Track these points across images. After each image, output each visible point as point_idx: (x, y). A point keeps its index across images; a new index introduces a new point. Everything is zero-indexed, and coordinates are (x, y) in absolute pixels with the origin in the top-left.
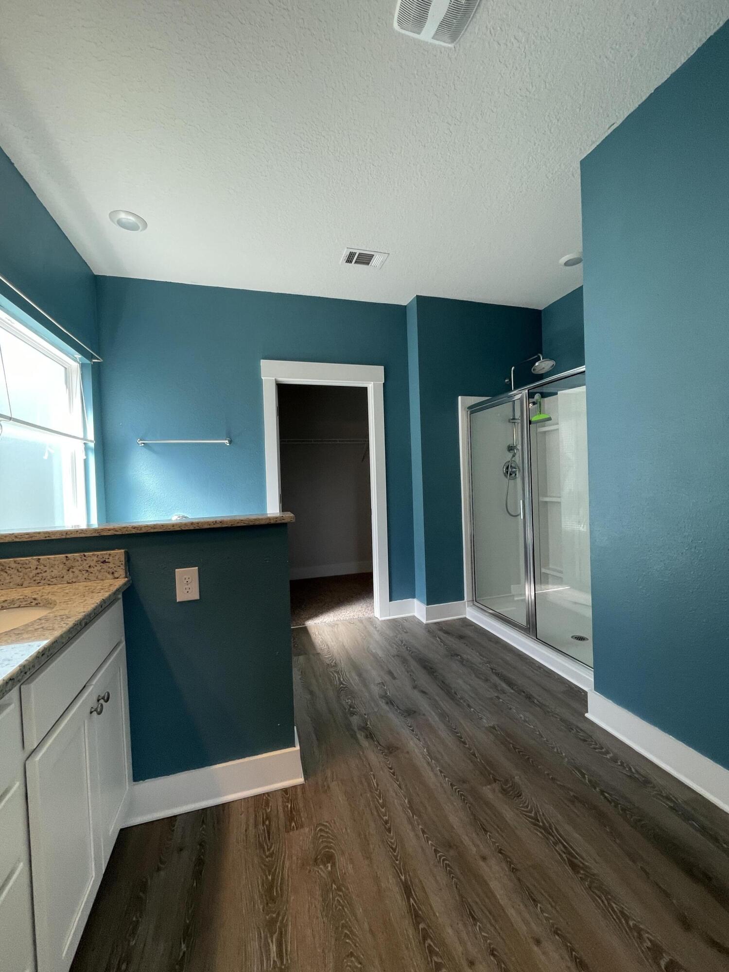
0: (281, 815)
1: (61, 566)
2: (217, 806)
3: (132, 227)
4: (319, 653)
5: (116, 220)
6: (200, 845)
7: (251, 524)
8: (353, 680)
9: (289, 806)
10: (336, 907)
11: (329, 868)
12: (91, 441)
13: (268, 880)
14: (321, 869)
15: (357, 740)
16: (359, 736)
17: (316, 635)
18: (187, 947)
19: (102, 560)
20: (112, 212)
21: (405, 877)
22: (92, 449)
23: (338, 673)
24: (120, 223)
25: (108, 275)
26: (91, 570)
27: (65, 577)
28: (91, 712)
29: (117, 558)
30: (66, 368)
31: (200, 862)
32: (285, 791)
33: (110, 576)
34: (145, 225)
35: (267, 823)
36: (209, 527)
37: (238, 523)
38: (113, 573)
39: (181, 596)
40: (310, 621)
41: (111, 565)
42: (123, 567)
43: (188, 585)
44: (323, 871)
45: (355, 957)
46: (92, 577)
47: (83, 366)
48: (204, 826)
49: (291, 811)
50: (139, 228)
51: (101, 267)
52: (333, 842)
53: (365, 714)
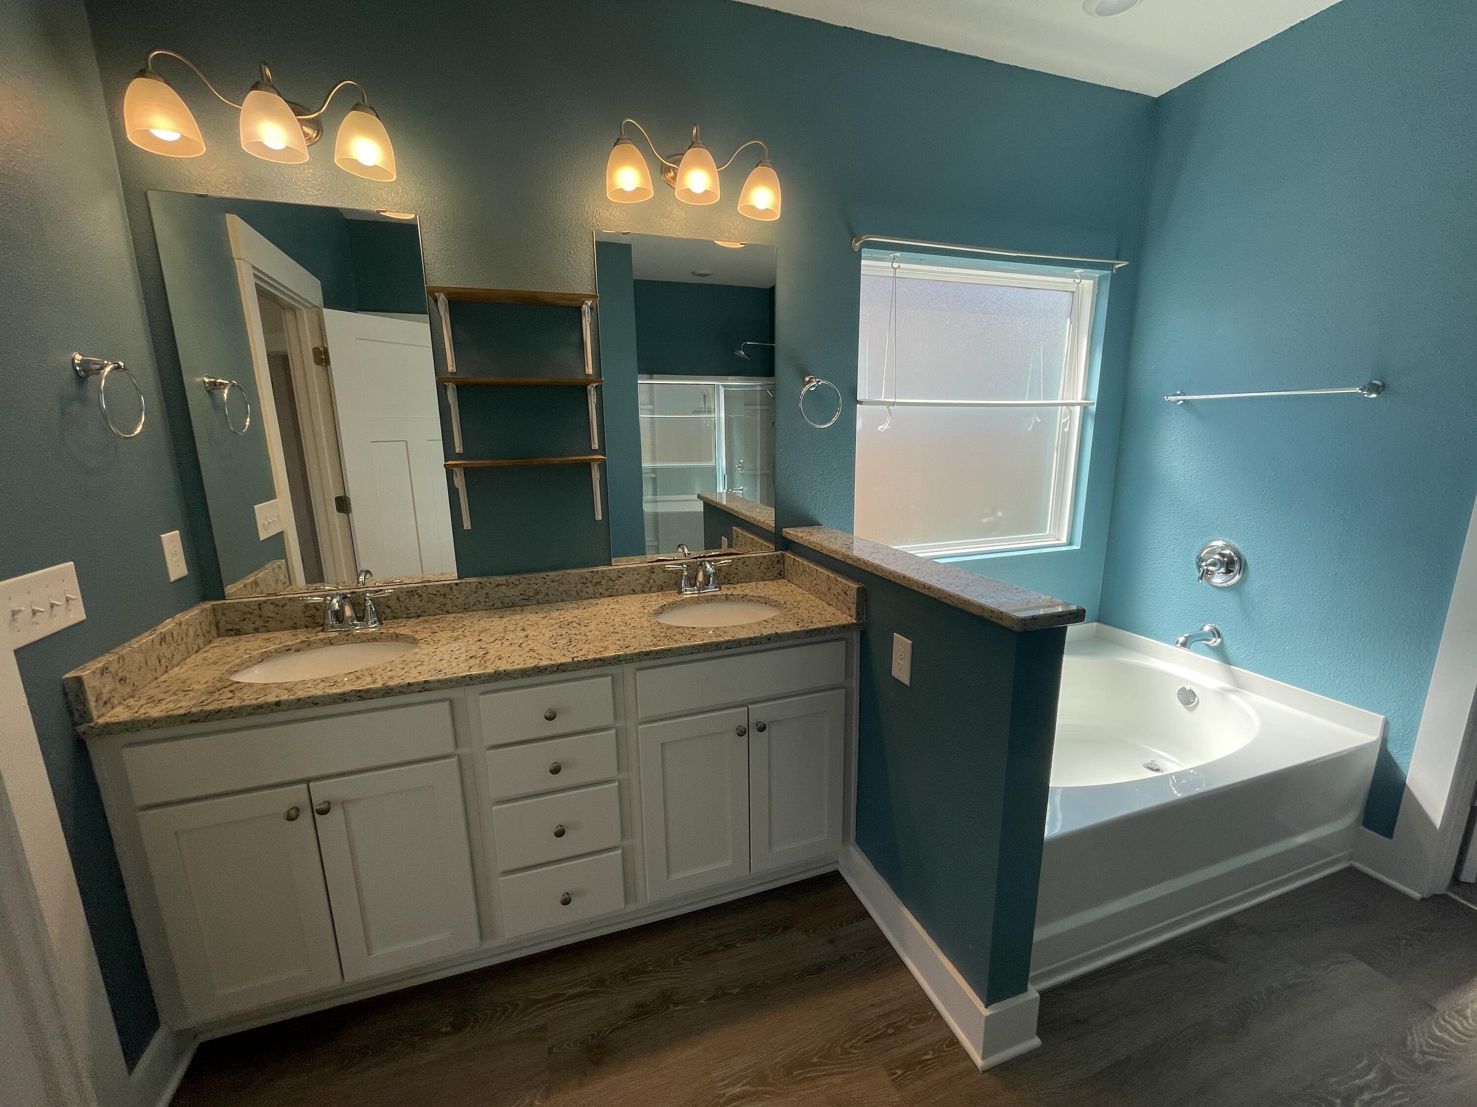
0: (909, 1049)
6: (842, 959)
9: (929, 1056)
12: (1092, 403)
13: (811, 1060)
22: (1092, 416)
28: (735, 731)
30: (1072, 292)
31: (820, 969)
42: (855, 605)
47: (1100, 279)
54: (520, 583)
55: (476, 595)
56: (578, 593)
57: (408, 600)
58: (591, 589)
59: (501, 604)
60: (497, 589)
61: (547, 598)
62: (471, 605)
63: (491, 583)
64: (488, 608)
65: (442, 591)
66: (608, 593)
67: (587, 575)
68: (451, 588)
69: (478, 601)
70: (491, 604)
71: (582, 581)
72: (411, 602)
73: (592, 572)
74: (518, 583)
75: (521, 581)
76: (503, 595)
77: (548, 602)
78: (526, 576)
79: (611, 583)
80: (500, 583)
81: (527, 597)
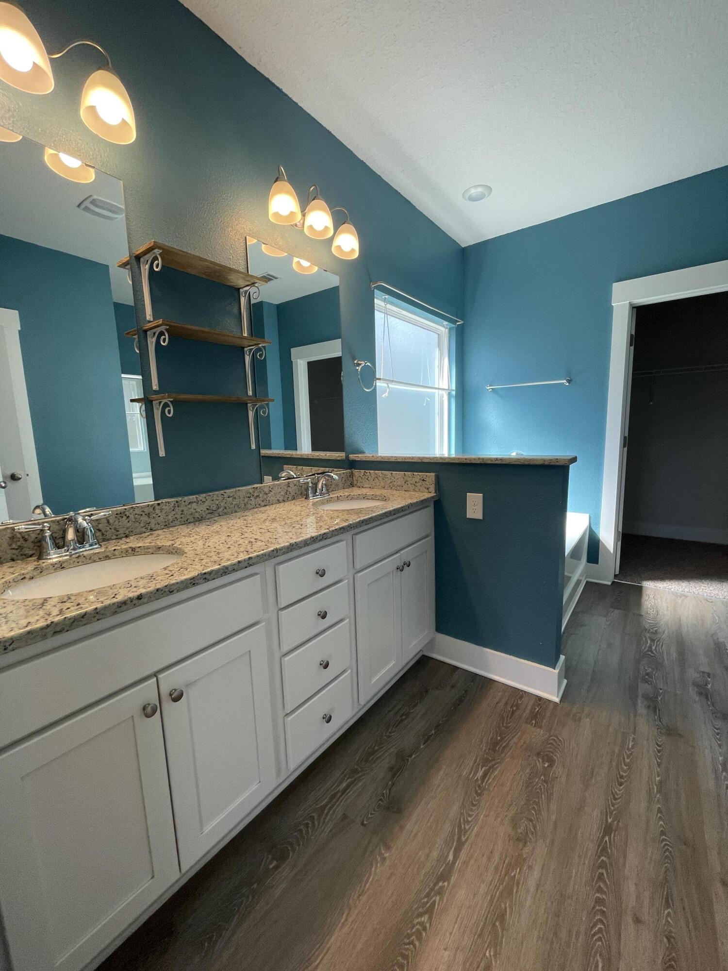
0: (528, 711)
1: (402, 479)
2: (486, 678)
3: (480, 197)
4: (642, 615)
5: (467, 198)
6: (465, 692)
7: (526, 463)
8: (669, 655)
9: (537, 709)
10: (536, 789)
11: (546, 765)
12: (453, 390)
13: (497, 739)
14: (539, 761)
15: (635, 705)
16: (639, 702)
17: (648, 598)
18: (435, 733)
19: (422, 479)
20: (464, 193)
21: (612, 821)
22: (453, 397)
23: (653, 640)
24: (472, 199)
25: (472, 244)
26: (416, 484)
27: (404, 487)
28: (397, 569)
29: (430, 478)
30: (439, 334)
31: (460, 701)
32: (540, 699)
33: (426, 491)
34: (490, 189)
35: (515, 708)
36: (491, 462)
37: (515, 461)
38: (428, 489)
39: (470, 514)
40: (650, 582)
41: (427, 483)
42: (433, 485)
43: (474, 506)
44: (540, 765)
45: (533, 823)
46: (417, 489)
47: (450, 329)
48: (472, 683)
49: (537, 714)
50: (485, 195)
51: (466, 239)
52: (560, 754)
53: (661, 689)
54: (206, 500)
55: (174, 512)
56: (245, 505)
57: (117, 523)
58: (253, 501)
59: (193, 519)
60: (190, 506)
61: (225, 511)
62: (170, 521)
63: (185, 502)
64: (183, 523)
65: (147, 510)
66: (263, 504)
67: (251, 491)
68: (154, 508)
69: (176, 518)
70: (186, 519)
71: (247, 495)
72: (120, 524)
73: (254, 488)
74: (204, 500)
75: (207, 498)
76: (194, 511)
77: (226, 514)
78: (210, 494)
79: (265, 496)
80: (192, 501)
81: (212, 511)
